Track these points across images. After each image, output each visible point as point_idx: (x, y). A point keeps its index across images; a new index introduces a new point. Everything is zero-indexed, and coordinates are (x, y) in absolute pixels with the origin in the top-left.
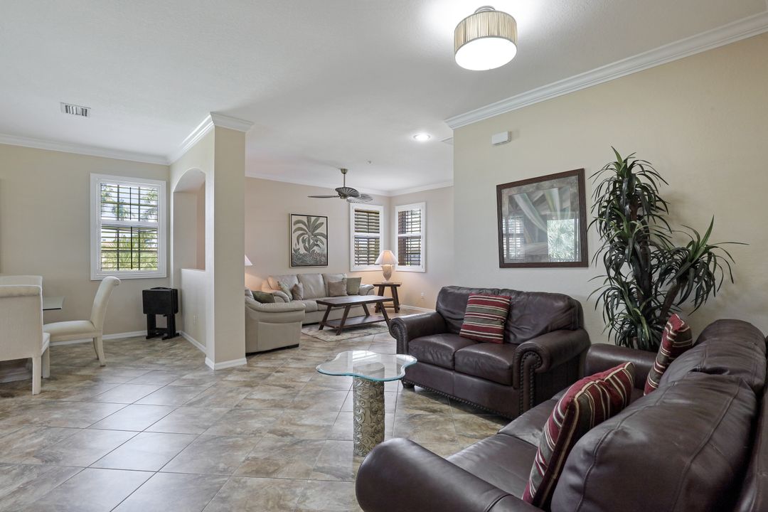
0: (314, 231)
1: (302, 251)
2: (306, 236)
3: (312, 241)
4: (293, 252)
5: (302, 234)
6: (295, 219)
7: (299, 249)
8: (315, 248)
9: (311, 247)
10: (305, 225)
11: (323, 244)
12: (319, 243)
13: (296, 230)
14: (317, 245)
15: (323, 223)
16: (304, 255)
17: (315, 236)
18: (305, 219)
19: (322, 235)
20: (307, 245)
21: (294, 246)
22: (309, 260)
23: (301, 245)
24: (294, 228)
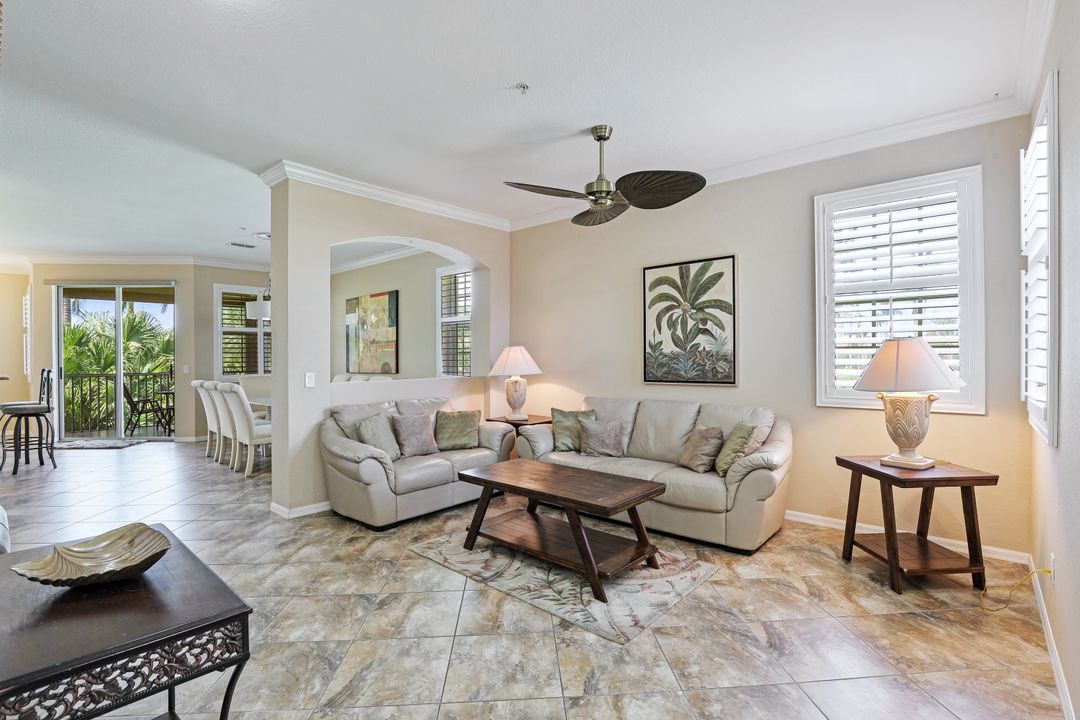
0: (696, 298)
1: (669, 347)
2: (678, 312)
3: (691, 323)
4: (648, 350)
5: (671, 308)
6: (651, 276)
7: (661, 343)
8: (701, 339)
9: (689, 336)
10: (676, 287)
11: (722, 328)
12: (710, 326)
13: (653, 303)
14: (706, 332)
15: (720, 275)
16: (674, 357)
17: (701, 309)
18: (674, 273)
19: (719, 304)
20: (679, 332)
21: (649, 337)
22: (685, 368)
23: (666, 333)
24: (650, 296)
